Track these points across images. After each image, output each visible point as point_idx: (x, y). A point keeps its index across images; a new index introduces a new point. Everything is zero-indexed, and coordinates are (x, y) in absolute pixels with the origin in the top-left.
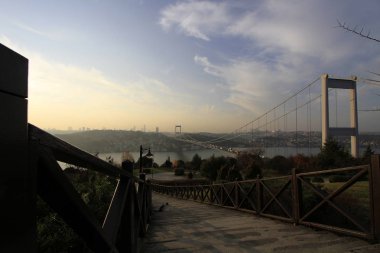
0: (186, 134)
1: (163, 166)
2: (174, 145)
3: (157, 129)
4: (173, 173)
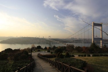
0: (52, 39)
1: (44, 49)
2: (48, 42)
3: (43, 37)
4: (47, 51)
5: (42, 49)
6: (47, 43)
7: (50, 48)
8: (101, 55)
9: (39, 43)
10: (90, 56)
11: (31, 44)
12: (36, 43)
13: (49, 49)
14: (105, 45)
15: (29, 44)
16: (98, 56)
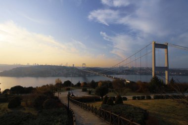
0: (87, 68)
1: (76, 86)
2: (81, 73)
3: (73, 65)
4: (81, 90)
5: (73, 85)
6: (80, 76)
7: (85, 83)
9: (66, 76)
11: (53, 76)
12: (61, 76)
13: (84, 86)
14: (172, 80)
15: (48, 76)
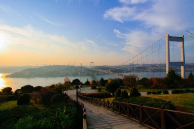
0: (96, 67)
1: (85, 84)
2: (90, 72)
3: (81, 64)
4: (91, 88)
5: (82, 84)
6: (88, 75)
7: (94, 82)
8: (188, 91)
9: (74, 75)
10: (167, 93)
11: (62, 76)
12: (69, 75)
13: (93, 84)
14: (191, 74)
15: (57, 76)
16: (182, 92)
